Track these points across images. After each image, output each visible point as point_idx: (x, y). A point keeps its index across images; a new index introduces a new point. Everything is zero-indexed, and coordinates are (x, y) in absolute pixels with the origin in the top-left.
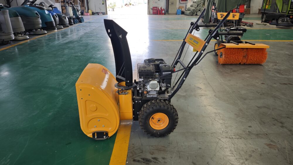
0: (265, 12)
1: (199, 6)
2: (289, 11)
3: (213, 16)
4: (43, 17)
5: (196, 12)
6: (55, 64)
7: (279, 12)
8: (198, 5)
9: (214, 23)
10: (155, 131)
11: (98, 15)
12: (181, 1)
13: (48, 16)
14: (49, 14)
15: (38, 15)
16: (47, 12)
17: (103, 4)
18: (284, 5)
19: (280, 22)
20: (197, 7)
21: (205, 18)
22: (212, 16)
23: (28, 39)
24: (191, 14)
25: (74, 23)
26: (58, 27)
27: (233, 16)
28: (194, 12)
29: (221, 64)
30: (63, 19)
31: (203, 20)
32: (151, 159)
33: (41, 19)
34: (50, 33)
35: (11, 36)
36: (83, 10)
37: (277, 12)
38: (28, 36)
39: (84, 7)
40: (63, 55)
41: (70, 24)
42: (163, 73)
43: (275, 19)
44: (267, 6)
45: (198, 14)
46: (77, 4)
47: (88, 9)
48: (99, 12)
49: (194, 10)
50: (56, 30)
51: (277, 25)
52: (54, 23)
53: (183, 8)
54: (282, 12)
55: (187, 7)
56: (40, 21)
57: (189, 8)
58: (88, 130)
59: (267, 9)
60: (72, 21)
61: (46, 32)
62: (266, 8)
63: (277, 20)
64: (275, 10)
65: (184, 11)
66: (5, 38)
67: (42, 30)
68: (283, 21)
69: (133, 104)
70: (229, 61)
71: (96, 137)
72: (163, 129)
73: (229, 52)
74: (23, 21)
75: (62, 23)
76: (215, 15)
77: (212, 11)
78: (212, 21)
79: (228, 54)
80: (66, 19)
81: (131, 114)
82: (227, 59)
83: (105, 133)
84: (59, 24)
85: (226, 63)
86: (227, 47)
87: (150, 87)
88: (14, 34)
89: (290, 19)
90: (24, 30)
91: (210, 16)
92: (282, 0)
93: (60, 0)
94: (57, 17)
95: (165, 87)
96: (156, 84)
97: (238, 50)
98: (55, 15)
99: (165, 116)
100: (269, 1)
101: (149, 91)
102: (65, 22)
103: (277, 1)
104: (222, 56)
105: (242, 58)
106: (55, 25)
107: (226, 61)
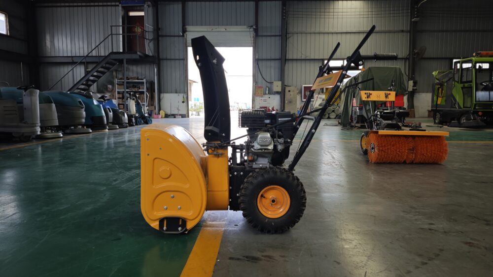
0: (438, 109)
2: (475, 104)
3: (356, 112)
4: (89, 109)
5: (329, 114)
6: (102, 160)
7: (460, 107)
9: (357, 122)
10: (267, 220)
11: (175, 117)
12: (304, 99)
13: (97, 108)
14: (98, 106)
15: (82, 105)
16: (95, 103)
17: (183, 102)
18: (466, 96)
19: (463, 120)
21: (342, 117)
22: (353, 113)
23: (61, 137)
25: (136, 124)
26: (112, 126)
27: (386, 96)
29: (373, 162)
30: (120, 115)
31: (340, 121)
32: (260, 257)
33: (85, 111)
34: (96, 133)
35: (36, 129)
36: (152, 111)
37: (456, 108)
38: (62, 134)
39: (154, 107)
40: (116, 153)
41: (130, 124)
42: (279, 119)
43: (456, 119)
44: (440, 99)
45: (331, 117)
46: (143, 101)
47: (160, 110)
48: (177, 113)
50: (107, 130)
51: (460, 125)
52: (105, 118)
54: (464, 107)
56: (84, 113)
57: (316, 108)
58: (153, 215)
59: (439, 104)
60: (134, 121)
61: (91, 131)
62: (439, 102)
63: (459, 120)
64: (453, 105)
66: (26, 130)
67: (85, 127)
68: (468, 119)
69: (230, 177)
70: (386, 156)
71: (165, 228)
72: (280, 217)
73: (384, 142)
74: (57, 113)
75: (117, 121)
76: (358, 110)
77: (352, 106)
78: (354, 120)
79: (384, 144)
80: (124, 116)
81: (227, 194)
82: (383, 154)
83: (181, 220)
84: (113, 123)
85: (381, 160)
86: (379, 133)
87: (258, 144)
88: (40, 127)
89: (479, 116)
90: (58, 124)
91: (350, 114)
92: (461, 91)
93: (117, 96)
94: (110, 112)
95: (282, 144)
96: (268, 138)
97: (399, 139)
98: (109, 109)
99: (283, 193)
100: (442, 92)
101: (256, 157)
102: (122, 120)
103: (454, 92)
104: (373, 150)
105: (407, 151)
106: (106, 123)
107: (381, 156)
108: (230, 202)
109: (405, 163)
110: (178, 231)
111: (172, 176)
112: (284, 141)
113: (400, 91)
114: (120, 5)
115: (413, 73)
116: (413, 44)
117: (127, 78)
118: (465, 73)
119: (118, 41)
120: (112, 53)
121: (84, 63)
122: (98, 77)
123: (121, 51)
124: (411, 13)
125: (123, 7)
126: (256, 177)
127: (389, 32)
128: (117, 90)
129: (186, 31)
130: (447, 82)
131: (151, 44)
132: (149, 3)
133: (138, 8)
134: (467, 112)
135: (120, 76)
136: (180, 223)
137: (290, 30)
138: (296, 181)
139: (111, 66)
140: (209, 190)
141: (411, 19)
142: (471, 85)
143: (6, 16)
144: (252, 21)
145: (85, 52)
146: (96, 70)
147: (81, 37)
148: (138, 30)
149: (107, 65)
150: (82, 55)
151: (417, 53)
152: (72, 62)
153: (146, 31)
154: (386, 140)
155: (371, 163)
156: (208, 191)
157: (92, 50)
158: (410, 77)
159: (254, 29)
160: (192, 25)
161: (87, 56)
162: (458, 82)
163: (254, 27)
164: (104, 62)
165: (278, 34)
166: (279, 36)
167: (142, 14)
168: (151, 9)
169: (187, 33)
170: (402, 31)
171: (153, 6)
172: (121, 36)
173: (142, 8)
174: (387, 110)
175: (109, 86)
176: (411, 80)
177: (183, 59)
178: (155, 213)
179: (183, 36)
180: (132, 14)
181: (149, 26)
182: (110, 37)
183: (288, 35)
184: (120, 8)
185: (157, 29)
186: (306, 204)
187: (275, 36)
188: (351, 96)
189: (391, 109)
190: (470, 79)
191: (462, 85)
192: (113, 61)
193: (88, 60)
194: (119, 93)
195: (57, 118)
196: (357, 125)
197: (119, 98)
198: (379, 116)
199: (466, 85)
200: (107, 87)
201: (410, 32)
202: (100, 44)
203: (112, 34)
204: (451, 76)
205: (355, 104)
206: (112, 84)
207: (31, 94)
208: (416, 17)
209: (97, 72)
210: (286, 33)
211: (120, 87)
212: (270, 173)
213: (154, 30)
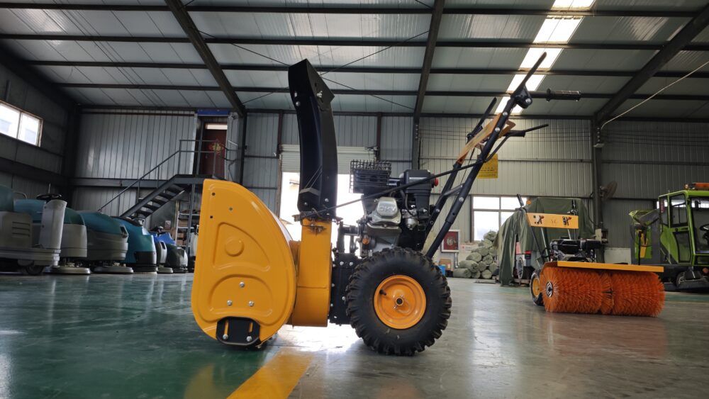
1: (485, 258)
2: (697, 257)
3: (520, 263)
4: (134, 240)
5: (481, 272)
7: (674, 262)
8: (483, 257)
9: (523, 278)
10: (388, 331)
12: (445, 249)
13: (145, 239)
14: (148, 237)
15: (125, 232)
16: (145, 232)
18: (681, 246)
19: (682, 281)
20: (482, 260)
21: (501, 272)
22: (517, 265)
23: (88, 274)
24: (469, 276)
26: (163, 269)
27: (565, 222)
28: (475, 271)
29: (551, 311)
30: (178, 254)
33: (128, 242)
34: (139, 275)
35: (53, 258)
37: (668, 262)
38: (90, 270)
41: (191, 269)
43: (669, 279)
44: (643, 249)
45: (484, 276)
49: (474, 267)
50: (156, 273)
51: (677, 288)
52: (155, 256)
53: (450, 263)
54: (680, 261)
55: (459, 261)
56: (126, 245)
57: (463, 262)
58: (208, 313)
59: (643, 259)
61: (132, 271)
62: (642, 255)
63: (675, 281)
64: (663, 259)
65: (452, 270)
66: (37, 257)
67: (125, 265)
68: (689, 278)
69: (333, 269)
70: (570, 300)
71: (225, 336)
72: (409, 328)
73: (566, 278)
75: (172, 262)
76: (524, 259)
77: (516, 254)
78: (518, 274)
79: (566, 282)
80: (183, 256)
81: (326, 294)
82: (567, 297)
83: (252, 325)
84: (166, 265)
85: (564, 307)
86: (559, 265)
87: (379, 215)
88: (60, 255)
89: (703, 274)
90: (86, 256)
91: (513, 265)
92: (674, 238)
93: (177, 235)
94: (164, 248)
95: (415, 216)
96: (393, 206)
97: (589, 276)
98: (162, 243)
99: (414, 289)
100: (645, 240)
101: (373, 241)
102: (179, 261)
103: (663, 240)
104: (551, 293)
105: (602, 294)
106: (155, 262)
107: (564, 301)
108: (331, 308)
109: (599, 313)
110: (246, 342)
111: (244, 251)
112: (418, 212)
113: (584, 233)
114: (196, 115)
115: (601, 218)
116: (598, 178)
117: (194, 210)
118: (676, 213)
119: (187, 161)
120: (178, 176)
121: (136, 188)
122: (154, 209)
123: (191, 173)
124: (592, 136)
125: (199, 117)
126: (373, 260)
127: (563, 161)
128: (178, 227)
129: (282, 151)
130: (650, 224)
131: (233, 167)
132: (236, 114)
133: (220, 120)
134: (686, 269)
135: (185, 209)
136: (251, 330)
137: (424, 154)
138: (435, 270)
139: (173, 194)
140: (299, 285)
141: (592, 145)
142: (687, 229)
143: (41, 122)
144: (373, 141)
145: (140, 174)
146: (151, 198)
147: (137, 153)
148: (217, 148)
149: (169, 193)
150: (135, 177)
151: (604, 190)
152: (120, 186)
153: (227, 150)
154: (570, 276)
155: (549, 311)
156: (297, 287)
157: (151, 171)
158: (597, 224)
159: (374, 151)
160: (291, 144)
161: (141, 179)
162: (667, 226)
163: (375, 149)
164: (165, 188)
165: (408, 159)
166: (409, 161)
167: (224, 127)
168: (236, 122)
169: (283, 154)
170: (581, 161)
171: (240, 117)
172: (193, 154)
173: (225, 120)
174: (568, 238)
175: (167, 221)
176: (599, 228)
177: (275, 189)
178: (211, 310)
179: (278, 157)
180: (210, 127)
181: (232, 143)
182: (177, 155)
183: (421, 161)
184: (196, 119)
185: (243, 147)
186: (451, 309)
187: (403, 161)
188: (513, 238)
189: (573, 238)
190: (685, 221)
191: (673, 230)
192: (177, 187)
193: (143, 184)
194: (180, 231)
195: (86, 247)
196: (523, 281)
197: (179, 239)
198: (557, 247)
199: (680, 229)
200: (164, 222)
201: (592, 162)
202: (162, 163)
203: (180, 151)
204: (656, 216)
205: (519, 251)
206: (172, 218)
207: (55, 207)
208: (599, 143)
209: (153, 201)
210: (419, 158)
211: (182, 223)
212: (395, 254)
213: (239, 148)
